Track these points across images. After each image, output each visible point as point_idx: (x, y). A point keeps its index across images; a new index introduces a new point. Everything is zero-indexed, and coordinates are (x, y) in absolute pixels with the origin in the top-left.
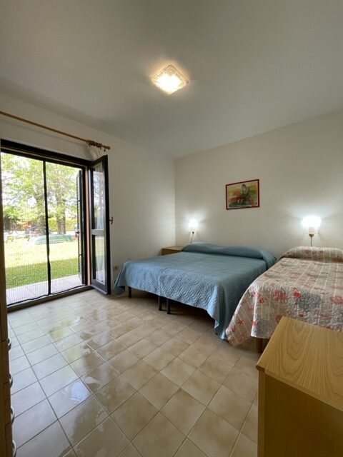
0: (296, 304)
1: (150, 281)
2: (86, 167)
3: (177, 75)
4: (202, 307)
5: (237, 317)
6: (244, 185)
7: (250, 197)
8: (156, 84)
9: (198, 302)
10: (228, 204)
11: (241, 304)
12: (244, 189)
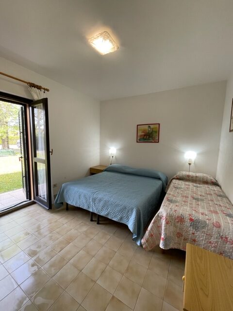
0: (191, 226)
1: (84, 201)
2: (28, 105)
3: (110, 41)
4: (124, 223)
5: (150, 232)
6: (149, 127)
7: (153, 135)
8: (92, 44)
9: (121, 219)
10: (138, 138)
11: (153, 223)
12: (149, 129)
